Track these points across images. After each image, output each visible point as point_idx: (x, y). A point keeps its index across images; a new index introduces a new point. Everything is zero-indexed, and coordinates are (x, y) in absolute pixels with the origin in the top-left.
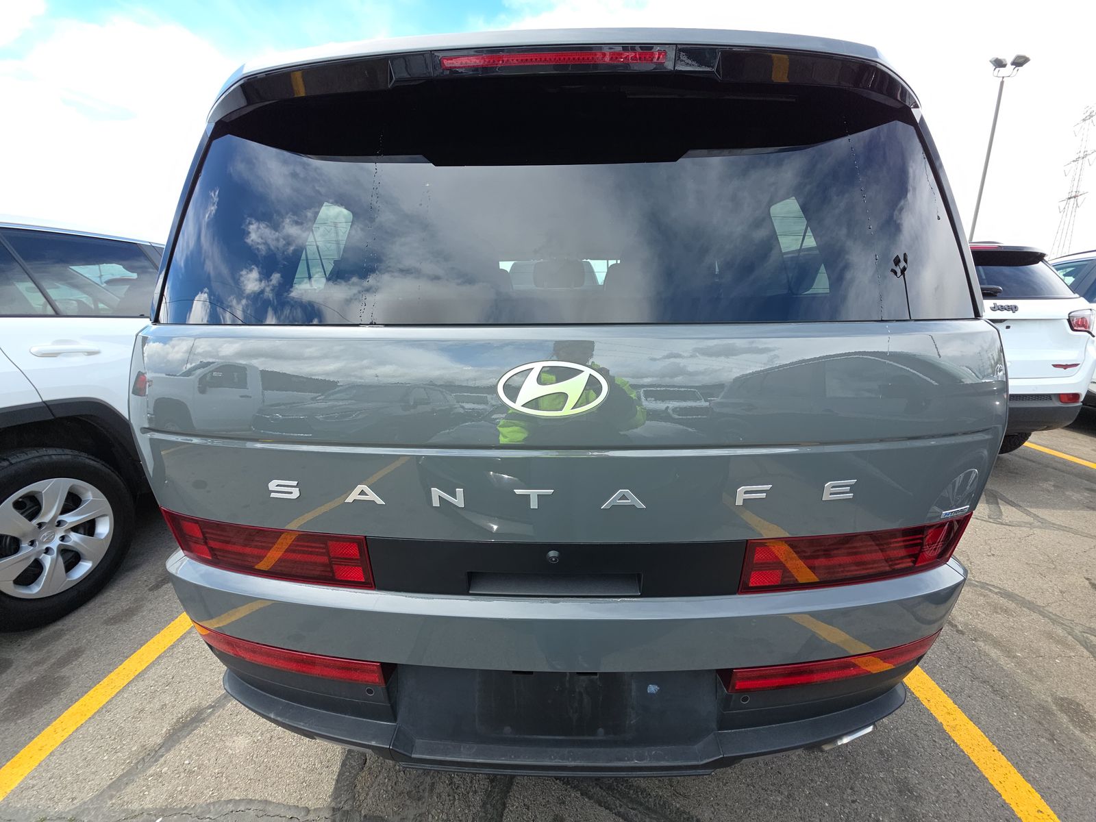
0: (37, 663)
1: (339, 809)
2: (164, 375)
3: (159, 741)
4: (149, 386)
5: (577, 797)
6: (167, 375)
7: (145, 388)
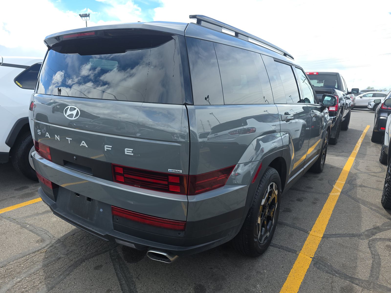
0: (33, 189)
1: (60, 240)
2: (40, 103)
3: (41, 212)
4: (35, 107)
5: (111, 264)
6: (42, 103)
7: (33, 108)
